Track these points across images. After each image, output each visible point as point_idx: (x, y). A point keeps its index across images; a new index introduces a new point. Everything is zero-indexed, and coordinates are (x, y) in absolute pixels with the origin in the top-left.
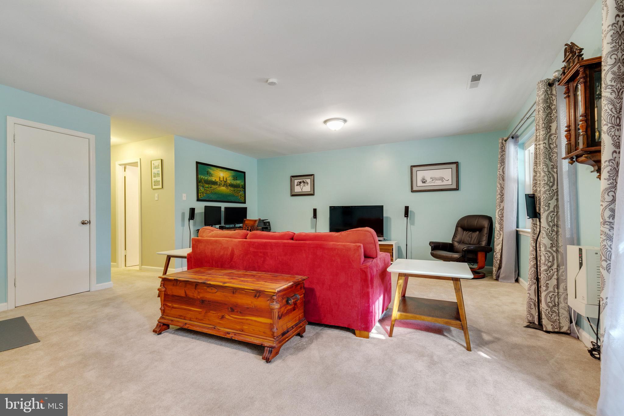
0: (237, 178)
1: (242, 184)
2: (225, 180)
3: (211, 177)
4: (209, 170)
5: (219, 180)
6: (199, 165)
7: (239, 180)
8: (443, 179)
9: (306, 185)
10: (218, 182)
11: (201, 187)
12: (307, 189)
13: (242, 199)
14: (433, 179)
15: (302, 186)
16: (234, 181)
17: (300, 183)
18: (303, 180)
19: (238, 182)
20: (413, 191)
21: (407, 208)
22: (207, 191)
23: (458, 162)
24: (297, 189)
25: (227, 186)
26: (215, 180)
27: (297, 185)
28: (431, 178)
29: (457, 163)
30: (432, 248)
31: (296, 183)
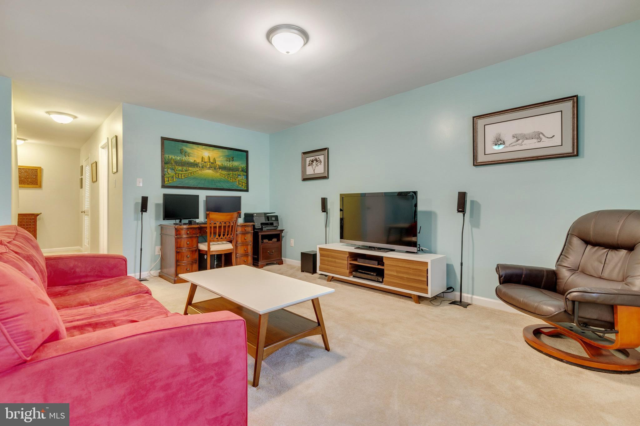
0: (233, 158)
1: (242, 166)
2: (212, 161)
3: (187, 157)
4: (184, 148)
5: (202, 161)
6: (165, 141)
7: (236, 161)
8: (541, 135)
9: (319, 163)
10: (199, 163)
11: (169, 170)
12: (320, 169)
13: (242, 186)
14: (517, 138)
15: (314, 166)
16: (228, 162)
17: (312, 161)
18: (316, 157)
19: (236, 164)
20: (476, 164)
21: (462, 197)
22: (180, 175)
23: (576, 96)
24: (310, 171)
25: (215, 169)
26: (195, 160)
27: (309, 165)
28: (514, 137)
29: (575, 100)
30: (500, 277)
31: (308, 163)
